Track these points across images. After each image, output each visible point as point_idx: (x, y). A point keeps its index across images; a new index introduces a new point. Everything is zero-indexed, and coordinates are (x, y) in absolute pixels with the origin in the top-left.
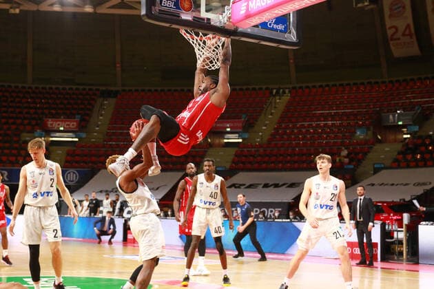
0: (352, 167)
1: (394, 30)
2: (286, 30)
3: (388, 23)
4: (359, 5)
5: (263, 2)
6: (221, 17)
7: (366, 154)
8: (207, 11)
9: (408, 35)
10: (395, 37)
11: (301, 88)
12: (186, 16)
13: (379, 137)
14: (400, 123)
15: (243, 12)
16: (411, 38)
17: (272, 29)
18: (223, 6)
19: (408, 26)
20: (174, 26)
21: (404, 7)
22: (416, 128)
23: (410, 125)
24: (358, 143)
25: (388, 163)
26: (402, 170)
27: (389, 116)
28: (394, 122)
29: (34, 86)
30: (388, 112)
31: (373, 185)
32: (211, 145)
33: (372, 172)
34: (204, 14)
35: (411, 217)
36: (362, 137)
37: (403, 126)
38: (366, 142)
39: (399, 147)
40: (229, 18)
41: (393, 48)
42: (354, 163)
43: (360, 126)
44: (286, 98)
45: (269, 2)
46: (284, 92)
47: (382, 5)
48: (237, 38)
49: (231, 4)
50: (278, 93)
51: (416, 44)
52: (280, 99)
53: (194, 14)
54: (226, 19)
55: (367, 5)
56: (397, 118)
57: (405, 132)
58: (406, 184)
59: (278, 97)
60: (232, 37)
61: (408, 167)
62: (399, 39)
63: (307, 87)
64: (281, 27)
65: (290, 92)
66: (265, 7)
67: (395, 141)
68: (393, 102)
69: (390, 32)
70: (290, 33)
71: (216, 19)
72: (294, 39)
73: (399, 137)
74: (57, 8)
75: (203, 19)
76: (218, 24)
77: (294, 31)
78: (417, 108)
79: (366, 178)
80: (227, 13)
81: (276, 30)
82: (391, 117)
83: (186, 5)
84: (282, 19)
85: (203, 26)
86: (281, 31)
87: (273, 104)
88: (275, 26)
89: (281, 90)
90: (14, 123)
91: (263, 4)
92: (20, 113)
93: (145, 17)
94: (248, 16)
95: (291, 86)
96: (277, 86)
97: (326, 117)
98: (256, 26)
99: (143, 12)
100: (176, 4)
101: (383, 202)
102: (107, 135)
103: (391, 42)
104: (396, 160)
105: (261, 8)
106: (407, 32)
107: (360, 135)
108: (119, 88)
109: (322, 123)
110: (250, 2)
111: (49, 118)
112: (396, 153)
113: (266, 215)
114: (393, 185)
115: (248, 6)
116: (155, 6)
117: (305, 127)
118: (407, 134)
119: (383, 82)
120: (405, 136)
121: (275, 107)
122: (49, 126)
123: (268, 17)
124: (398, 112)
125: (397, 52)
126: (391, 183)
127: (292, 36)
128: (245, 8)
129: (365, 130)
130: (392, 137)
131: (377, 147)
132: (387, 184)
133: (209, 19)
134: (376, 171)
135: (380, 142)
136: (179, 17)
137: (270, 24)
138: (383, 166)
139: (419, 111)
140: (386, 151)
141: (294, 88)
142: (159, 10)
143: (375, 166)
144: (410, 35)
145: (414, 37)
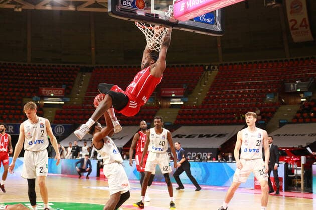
0: (264, 122)
1: (293, 23)
2: (213, 23)
3: (290, 17)
4: (269, 5)
5: (197, 2)
6: (165, 13)
7: (273, 113)
8: (156, 9)
9: (304, 26)
10: (295, 27)
11: (226, 65)
12: (141, 13)
13: (283, 101)
14: (299, 90)
15: (182, 10)
16: (307, 28)
17: (203, 22)
18: (168, 6)
19: (304, 20)
20: (132, 20)
21: (302, 6)
22: (310, 94)
23: (306, 92)
24: (268, 106)
25: (290, 120)
26: (300, 125)
27: (290, 86)
28: (294, 90)
29: (32, 64)
30: (289, 83)
31: (279, 136)
32: (160, 107)
33: (278, 126)
34: (153, 11)
35: (307, 159)
36: (270, 101)
37: (301, 93)
38: (274, 104)
39: (298, 108)
40: (172, 14)
41: (293, 36)
42: (265, 120)
43: (270, 93)
44: (215, 72)
45: (201, 2)
46: (214, 68)
47: (285, 3)
48: (178, 29)
49: (173, 4)
50: (209, 68)
51: (310, 31)
52: (211, 73)
53: (147, 11)
54: (169, 15)
55: (274, 5)
56: (296, 86)
57: (303, 97)
58: (304, 135)
59: (209, 72)
60: (174, 28)
61: (304, 122)
62: (297, 29)
63: (231, 64)
64: (209, 20)
65: (218, 68)
66: (199, 6)
67: (295, 104)
68: (293, 75)
69: (291, 24)
70: (216, 25)
71: (162, 15)
72: (219, 30)
73: (298, 101)
74: (48, 8)
75: (153, 15)
76: (164, 19)
77: (219, 24)
78: (310, 80)
79: (274, 131)
80: (170, 10)
81: (206, 23)
82: (292, 86)
83: (141, 5)
85: (154, 20)
86: (210, 24)
87: (206, 77)
88: (205, 20)
89: (212, 67)
90: (17, 91)
91: (197, 4)
92: (22, 84)
93: (111, 14)
94: (186, 12)
95: (218, 64)
96: (209, 64)
97: (244, 86)
98: (192, 20)
99: (110, 10)
100: (133, 4)
101: (286, 148)
102: (85, 100)
103: (292, 32)
104: (296, 118)
105: (195, 7)
106: (304, 24)
107: (269, 99)
108: (95, 66)
109: (242, 91)
110: (187, 2)
111: (44, 87)
112: (296, 113)
113: (201, 157)
114: (293, 135)
115: (185, 5)
116: (118, 5)
117: (229, 94)
118: (304, 98)
119: (286, 61)
120: (302, 100)
121: (207, 79)
122: (43, 93)
123: (200, 13)
124: (297, 82)
125: (296, 39)
126: (292, 134)
127: (218, 27)
128: (184, 7)
129: (273, 95)
130: (293, 101)
131: (283, 108)
132: (289, 135)
133: (157, 15)
134: (281, 125)
135: (284, 104)
136: (135, 13)
137: (202, 19)
138: (286, 122)
139: (312, 82)
140: (288, 111)
141: (221, 65)
142: (121, 9)
143: (281, 122)
144: (306, 26)
145: (309, 29)
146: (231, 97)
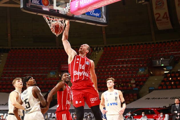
0: (137, 89)
1: (158, 15)
2: (100, 16)
3: (155, 11)
4: (140, 2)
5: (88, 1)
6: (64, 9)
7: (144, 82)
8: (57, 6)
9: (166, 18)
10: (159, 19)
11: (109, 46)
12: (46, 9)
13: (151, 73)
14: (163, 65)
15: (76, 6)
16: (167, 19)
17: (93, 16)
18: (66, 3)
19: (166, 13)
20: (39, 14)
21: (163, 3)
22: (171, 68)
23: (168, 66)
24: (140, 76)
25: (157, 87)
26: (164, 90)
27: (156, 61)
28: (159, 64)
30: (156, 59)
31: (149, 99)
33: (148, 92)
34: (55, 8)
35: (170, 116)
36: (142, 73)
37: (164, 67)
38: (144, 76)
39: (162, 78)
40: (69, 10)
41: (158, 25)
42: (138, 87)
43: (141, 67)
44: (101, 52)
45: (90, 1)
46: (100, 49)
47: (152, 2)
48: (74, 21)
49: (70, 2)
50: (97, 49)
51: (170, 22)
52: (98, 53)
53: (50, 7)
54: (67, 10)
55: (144, 2)
56: (160, 62)
57: (165, 70)
58: (167, 98)
59: (97, 52)
60: (70, 20)
61: (167, 89)
62: (160, 20)
63: (113, 46)
64: (97, 15)
65: (103, 49)
66: (89, 4)
67: (160, 75)
68: (158, 54)
69: (156, 16)
70: (102, 18)
71: (62, 10)
72: (105, 21)
73: (162, 72)
75: (55, 10)
76: (63, 13)
77: (104, 17)
78: (171, 57)
79: (145, 95)
80: (68, 7)
81: (95, 16)
82: (157, 62)
83: (46, 3)
84: (98, 10)
85: (56, 14)
86: (97, 17)
87: (94, 55)
88: (94, 14)
89: (99, 48)
91: (88, 2)
93: (23, 9)
94: (79, 9)
95: (104, 46)
96: (96, 46)
97: (123, 62)
98: (84, 14)
99: (22, 6)
100: (40, 2)
101: (154, 108)
102: (3, 73)
103: (157, 22)
104: (161, 85)
105: (86, 5)
106: (165, 16)
107: (141, 72)
108: (11, 48)
109: (121, 66)
110: (80, 1)
112: (161, 82)
113: (91, 116)
114: (159, 98)
115: (79, 3)
116: (28, 2)
117: (112, 68)
118: (166, 71)
119: (153, 43)
120: (165, 72)
121: (95, 57)
123: (90, 9)
124: (161, 59)
125: (160, 27)
126: (158, 97)
127: (104, 20)
128: (78, 4)
129: (144, 69)
130: (158, 73)
131: (151, 78)
132: (156, 98)
133: (58, 10)
134: (150, 91)
135: (152, 75)
136: (42, 9)
137: (92, 13)
138: (154, 88)
139: (172, 59)
140: (155, 80)
141: (105, 47)
142: (31, 5)
143: (150, 88)
144: (167, 18)
145: (169, 19)
146: (113, 70)
